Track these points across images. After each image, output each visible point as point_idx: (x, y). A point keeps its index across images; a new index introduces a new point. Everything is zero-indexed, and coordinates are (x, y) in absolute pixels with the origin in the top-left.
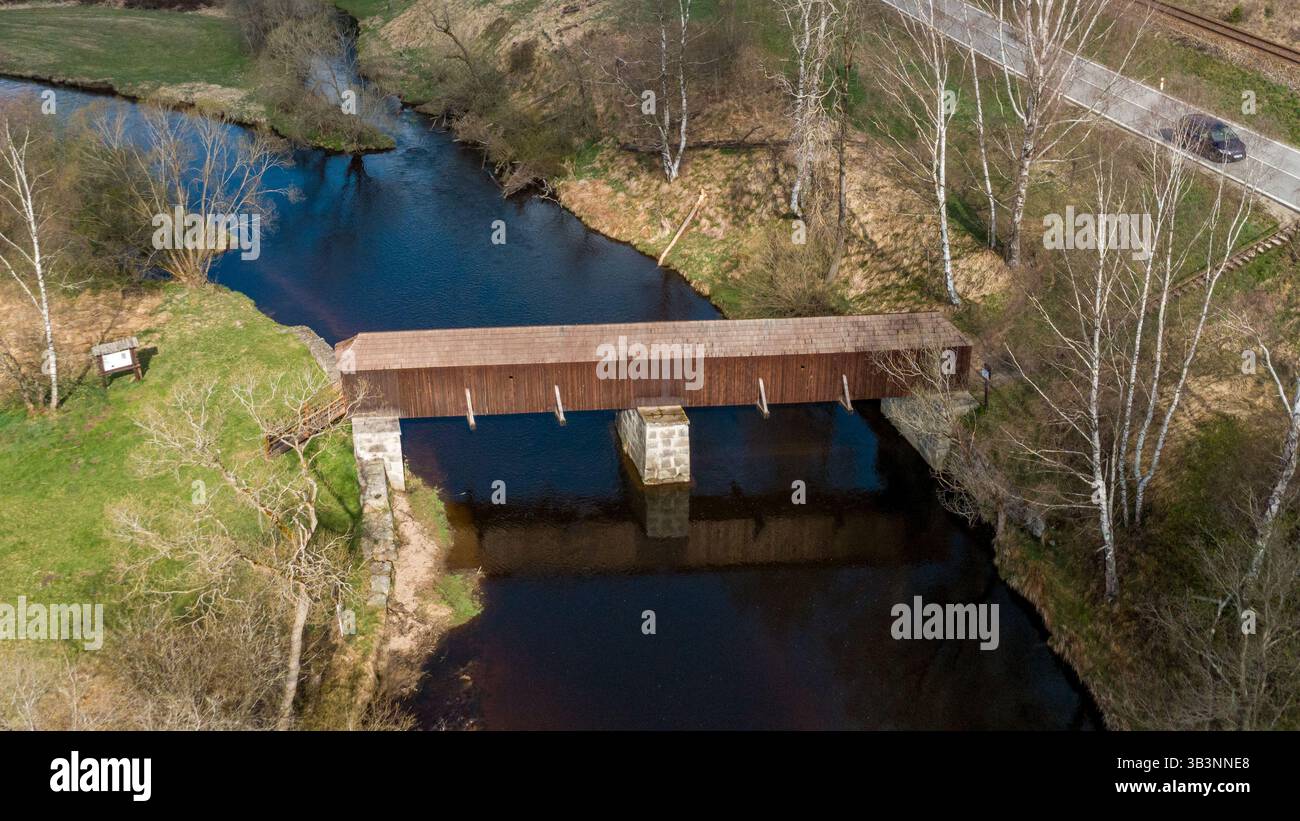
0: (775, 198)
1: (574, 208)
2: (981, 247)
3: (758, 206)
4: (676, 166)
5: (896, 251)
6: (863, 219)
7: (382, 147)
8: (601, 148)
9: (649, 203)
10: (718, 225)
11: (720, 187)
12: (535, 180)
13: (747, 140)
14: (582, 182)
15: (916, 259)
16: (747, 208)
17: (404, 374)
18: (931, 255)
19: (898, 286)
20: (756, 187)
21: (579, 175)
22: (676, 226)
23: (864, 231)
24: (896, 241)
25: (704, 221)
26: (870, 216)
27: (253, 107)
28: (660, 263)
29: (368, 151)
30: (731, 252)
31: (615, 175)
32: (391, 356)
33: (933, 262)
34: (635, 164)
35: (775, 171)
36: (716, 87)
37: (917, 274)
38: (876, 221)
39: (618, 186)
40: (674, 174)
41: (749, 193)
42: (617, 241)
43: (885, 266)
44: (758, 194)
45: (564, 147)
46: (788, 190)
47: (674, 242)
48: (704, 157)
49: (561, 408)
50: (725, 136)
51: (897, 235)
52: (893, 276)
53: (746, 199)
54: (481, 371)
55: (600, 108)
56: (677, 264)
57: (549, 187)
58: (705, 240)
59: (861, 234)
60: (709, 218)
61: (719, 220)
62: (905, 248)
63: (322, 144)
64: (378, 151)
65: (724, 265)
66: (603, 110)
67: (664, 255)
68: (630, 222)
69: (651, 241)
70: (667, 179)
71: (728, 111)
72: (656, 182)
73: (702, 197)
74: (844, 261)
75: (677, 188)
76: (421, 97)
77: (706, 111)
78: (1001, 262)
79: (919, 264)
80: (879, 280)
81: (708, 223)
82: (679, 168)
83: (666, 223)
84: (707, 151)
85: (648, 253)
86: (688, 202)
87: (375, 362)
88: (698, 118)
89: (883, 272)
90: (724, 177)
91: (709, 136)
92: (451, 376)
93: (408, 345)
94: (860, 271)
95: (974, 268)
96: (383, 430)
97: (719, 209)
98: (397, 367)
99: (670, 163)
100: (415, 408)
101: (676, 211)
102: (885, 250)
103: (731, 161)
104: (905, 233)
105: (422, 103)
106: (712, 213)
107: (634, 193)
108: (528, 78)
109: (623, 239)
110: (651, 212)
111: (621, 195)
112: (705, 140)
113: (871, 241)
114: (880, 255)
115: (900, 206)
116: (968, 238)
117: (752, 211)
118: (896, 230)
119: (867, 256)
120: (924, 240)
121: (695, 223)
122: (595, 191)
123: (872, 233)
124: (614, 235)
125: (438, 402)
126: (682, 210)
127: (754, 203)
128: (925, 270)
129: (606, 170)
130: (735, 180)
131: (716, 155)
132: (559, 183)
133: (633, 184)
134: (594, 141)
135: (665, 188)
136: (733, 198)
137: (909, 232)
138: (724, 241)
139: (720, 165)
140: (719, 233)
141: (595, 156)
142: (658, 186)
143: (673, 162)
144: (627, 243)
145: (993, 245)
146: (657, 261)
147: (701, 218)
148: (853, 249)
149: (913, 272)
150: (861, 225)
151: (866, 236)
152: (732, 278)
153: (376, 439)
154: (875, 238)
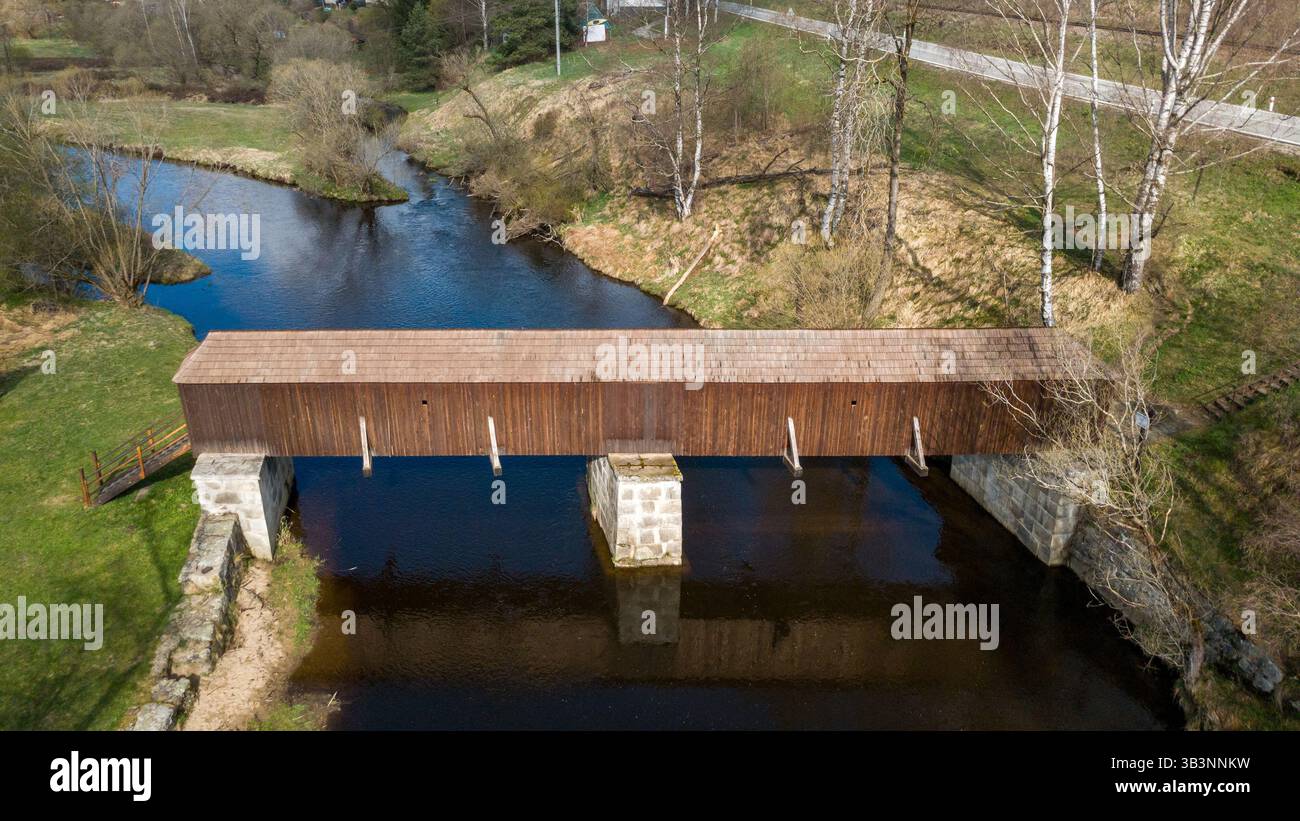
1: (578, 251)
2: (1080, 269)
3: (781, 240)
4: (689, 201)
5: (958, 278)
6: (913, 244)
7: (396, 199)
8: (613, 197)
9: (658, 244)
10: (733, 262)
11: (737, 222)
12: (541, 225)
13: (770, 172)
14: (590, 227)
15: (986, 287)
16: (767, 243)
17: (268, 390)
18: (1008, 281)
19: (963, 319)
20: (779, 219)
21: (586, 221)
22: (685, 265)
23: (915, 258)
24: (957, 268)
25: (718, 259)
26: (922, 241)
27: (281, 166)
28: (666, 302)
29: (383, 203)
30: (748, 290)
31: (625, 220)
32: (252, 364)
33: (1012, 290)
34: (646, 208)
35: (801, 202)
36: (736, 134)
37: (991, 303)
38: (930, 246)
39: (628, 229)
40: (687, 211)
41: (770, 226)
42: (620, 282)
43: (945, 296)
44: (780, 227)
45: (574, 195)
46: (816, 221)
47: (683, 279)
48: (720, 193)
49: (495, 450)
50: (746, 170)
51: (958, 260)
52: (957, 307)
53: (767, 232)
54: (378, 390)
55: (615, 163)
56: (685, 303)
57: (555, 231)
58: (719, 279)
59: (910, 261)
60: (724, 255)
61: (735, 256)
62: (970, 275)
63: (337, 195)
64: (392, 202)
65: (739, 303)
66: (618, 164)
67: (670, 294)
68: (635, 262)
69: (657, 280)
70: (678, 217)
71: (748, 152)
72: (667, 223)
73: (716, 233)
74: (888, 294)
75: (689, 226)
76: (446, 163)
77: (725, 153)
78: (1112, 285)
79: (993, 292)
80: (936, 312)
81: (722, 260)
82: (692, 206)
83: (675, 261)
84: (723, 188)
85: (654, 292)
86: (701, 240)
87: (227, 372)
88: (716, 161)
89: (940, 304)
90: (742, 211)
91: (727, 171)
92: (339, 396)
93: (276, 348)
94: (910, 304)
95: (1072, 295)
96: (235, 472)
97: (736, 245)
98: (256, 380)
99: (682, 199)
100: (289, 441)
101: (687, 250)
102: (943, 279)
103: (751, 194)
104: (970, 256)
106: (727, 250)
107: (643, 235)
108: (550, 143)
109: (626, 279)
110: (660, 252)
111: (629, 237)
112: (723, 176)
113: (924, 269)
114: (940, 284)
115: (961, 229)
117: (774, 246)
118: (957, 255)
119: (919, 287)
120: (997, 264)
121: (707, 260)
122: (602, 234)
123: (925, 260)
124: (617, 275)
125: (321, 435)
126: (693, 248)
127: (777, 237)
128: (1001, 299)
129: (615, 215)
130: (754, 213)
131: (734, 190)
132: (563, 229)
133: (643, 226)
134: (605, 193)
135: (676, 227)
136: (752, 232)
137: (975, 256)
138: (739, 279)
139: (738, 200)
140: (735, 270)
141: (606, 204)
142: (669, 226)
143: (686, 197)
144: (631, 284)
145: (1098, 264)
146: (663, 301)
147: (714, 255)
148: (900, 280)
149: (985, 302)
150: (910, 251)
151: (917, 264)
152: (749, 316)
153: (224, 484)
154: (929, 265)
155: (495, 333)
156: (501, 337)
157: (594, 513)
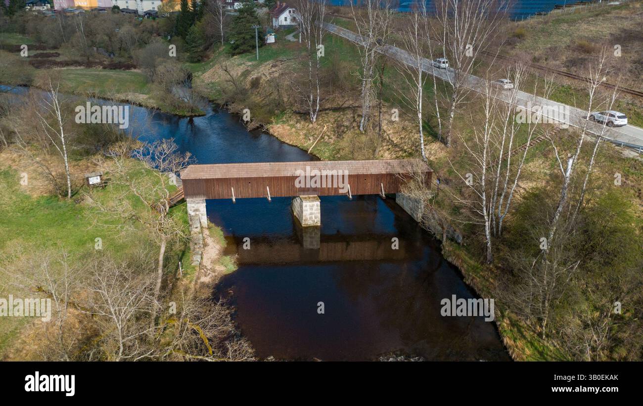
0: (354, 127)
1: (275, 134)
2: (435, 140)
3: (347, 131)
4: (315, 117)
5: (401, 143)
6: (388, 132)
7: (201, 114)
8: (286, 114)
9: (304, 132)
10: (331, 138)
11: (332, 124)
12: (260, 125)
13: (342, 107)
14: (278, 125)
15: (409, 146)
16: (343, 132)
17: (207, 180)
18: (415, 144)
19: (402, 156)
20: (346, 124)
21: (277, 123)
22: (315, 139)
23: (389, 137)
24: (401, 140)
25: (326, 137)
26: (391, 131)
27: (151, 101)
28: (309, 153)
29: (195, 116)
30: (337, 148)
31: (291, 123)
32: (202, 174)
33: (416, 147)
34: (299, 118)
35: (354, 117)
36: (331, 90)
37: (410, 151)
38: (394, 133)
39: (293, 126)
40: (314, 120)
41: (344, 126)
42: (292, 146)
43: (397, 149)
44: (347, 126)
45: (271, 113)
46: (358, 124)
47: (314, 145)
48: (326, 113)
49: (269, 195)
50: (335, 105)
51: (402, 138)
52: (401, 153)
53: (342, 128)
54: (238, 180)
55: (285, 100)
56: (315, 153)
57: (266, 127)
58: (326, 144)
59: (388, 138)
60: (328, 136)
61: (332, 136)
62: (405, 142)
63: (177, 113)
64: (199, 116)
65: (334, 152)
66: (287, 100)
67: (310, 149)
68: (297, 139)
69: (305, 145)
70: (311, 122)
71: (335, 97)
72: (307, 124)
73: (325, 128)
74: (381, 149)
75: (315, 125)
76: (216, 98)
77: (327, 98)
78: (443, 145)
79: (411, 148)
80: (395, 154)
81: (327, 138)
82: (316, 118)
83: (311, 138)
84: (327, 112)
85: (304, 149)
86: (320, 130)
87: (195, 176)
88: (324, 101)
89: (396, 152)
90: (334, 120)
91: (328, 106)
92: (226, 182)
93: (209, 170)
94: (387, 152)
95: (433, 148)
96: (199, 203)
97: (332, 132)
98: (205, 178)
99: (313, 116)
100: (212, 194)
101: (315, 134)
102: (397, 144)
103: (337, 114)
104: (405, 136)
105: (217, 100)
106: (329, 134)
107: (299, 129)
108: (258, 90)
109: (294, 145)
110: (305, 135)
111: (294, 129)
112: (326, 107)
113: (392, 140)
114: (396, 145)
115: (403, 127)
116: (430, 138)
117: (345, 133)
118: (402, 136)
119: (390, 146)
120: (413, 139)
121: (322, 138)
122: (283, 128)
123: (392, 138)
124: (291, 143)
125: (220, 193)
126: (317, 133)
127: (346, 130)
128: (413, 150)
129: (288, 121)
130: (338, 121)
131: (331, 112)
132: (269, 126)
133: (298, 125)
134: (283, 112)
135: (311, 126)
136: (337, 128)
137: (407, 137)
138: (334, 144)
139: (332, 116)
140: (332, 141)
141: (283, 116)
142: (308, 125)
143: (314, 115)
144: (296, 146)
145: (440, 139)
146: (308, 152)
147: (325, 136)
148: (384, 144)
149: (408, 151)
150: (388, 135)
151: (390, 139)
152: (337, 157)
153: (196, 206)
154: (393, 139)
155: (268, 163)
156: (270, 164)
157: (295, 214)
